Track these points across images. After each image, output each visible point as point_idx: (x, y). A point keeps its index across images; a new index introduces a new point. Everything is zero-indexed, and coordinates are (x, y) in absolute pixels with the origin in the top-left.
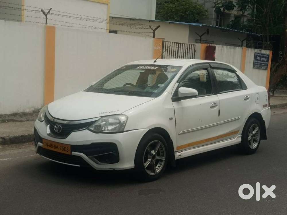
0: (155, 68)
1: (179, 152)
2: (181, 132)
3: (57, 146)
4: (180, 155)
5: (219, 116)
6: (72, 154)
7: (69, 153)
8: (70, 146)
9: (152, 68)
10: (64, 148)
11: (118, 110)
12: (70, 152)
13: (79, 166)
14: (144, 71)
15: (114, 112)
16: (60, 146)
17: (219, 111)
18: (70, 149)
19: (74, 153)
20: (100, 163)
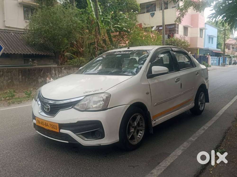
0: (130, 53)
1: (154, 121)
2: (156, 104)
3: (47, 124)
4: (155, 123)
5: (181, 88)
6: (60, 132)
7: (57, 131)
8: (58, 124)
9: (127, 53)
10: (53, 126)
11: (102, 89)
12: (58, 129)
13: (67, 142)
14: (121, 55)
15: (98, 91)
16: (50, 124)
17: (181, 84)
18: (58, 127)
19: (62, 131)
20: (86, 139)
